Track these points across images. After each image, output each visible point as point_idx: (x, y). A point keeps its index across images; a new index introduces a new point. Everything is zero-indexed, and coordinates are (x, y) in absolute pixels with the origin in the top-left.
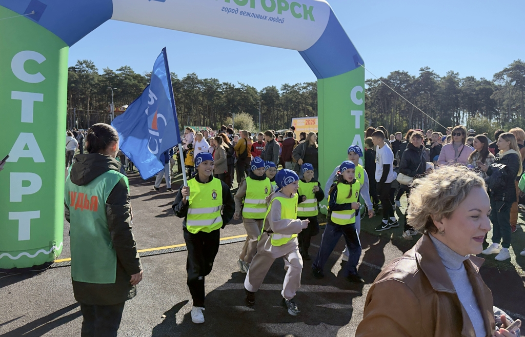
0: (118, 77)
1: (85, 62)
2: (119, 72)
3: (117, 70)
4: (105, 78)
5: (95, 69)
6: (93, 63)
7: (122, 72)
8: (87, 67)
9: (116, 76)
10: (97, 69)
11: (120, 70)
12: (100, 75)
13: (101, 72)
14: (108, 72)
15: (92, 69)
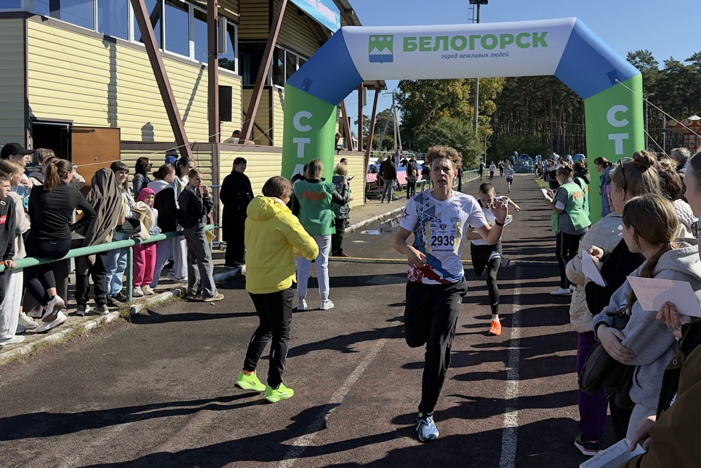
0: (687, 71)
1: (639, 54)
2: (690, 63)
3: (686, 61)
4: (667, 75)
5: (653, 63)
6: (650, 54)
7: (695, 62)
8: (641, 61)
9: (684, 70)
10: (656, 63)
11: (691, 59)
12: (660, 72)
13: (661, 67)
14: (672, 65)
15: (648, 64)
